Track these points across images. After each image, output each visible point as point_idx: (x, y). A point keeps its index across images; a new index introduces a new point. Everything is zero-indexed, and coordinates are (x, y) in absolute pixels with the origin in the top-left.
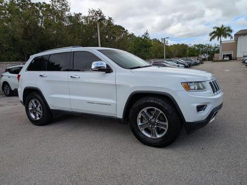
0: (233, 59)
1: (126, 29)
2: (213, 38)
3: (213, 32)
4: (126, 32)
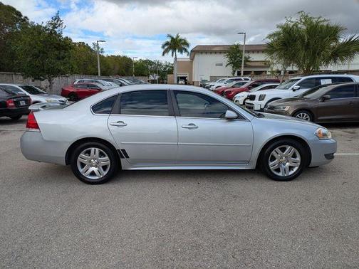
2: (166, 51)
3: (167, 44)
4: (25, 20)
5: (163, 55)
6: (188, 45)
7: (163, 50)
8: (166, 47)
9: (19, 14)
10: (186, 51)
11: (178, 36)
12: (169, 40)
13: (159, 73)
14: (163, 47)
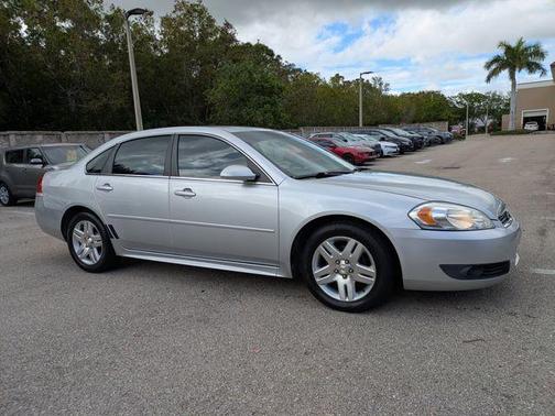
0: (549, 129)
1: (276, 53)
2: (494, 73)
3: (497, 59)
4: (277, 60)
5: (488, 79)
6: (542, 55)
7: (487, 73)
8: (493, 67)
9: (271, 53)
10: (538, 66)
11: (520, 43)
12: (501, 52)
13: (492, 113)
14: (488, 66)
